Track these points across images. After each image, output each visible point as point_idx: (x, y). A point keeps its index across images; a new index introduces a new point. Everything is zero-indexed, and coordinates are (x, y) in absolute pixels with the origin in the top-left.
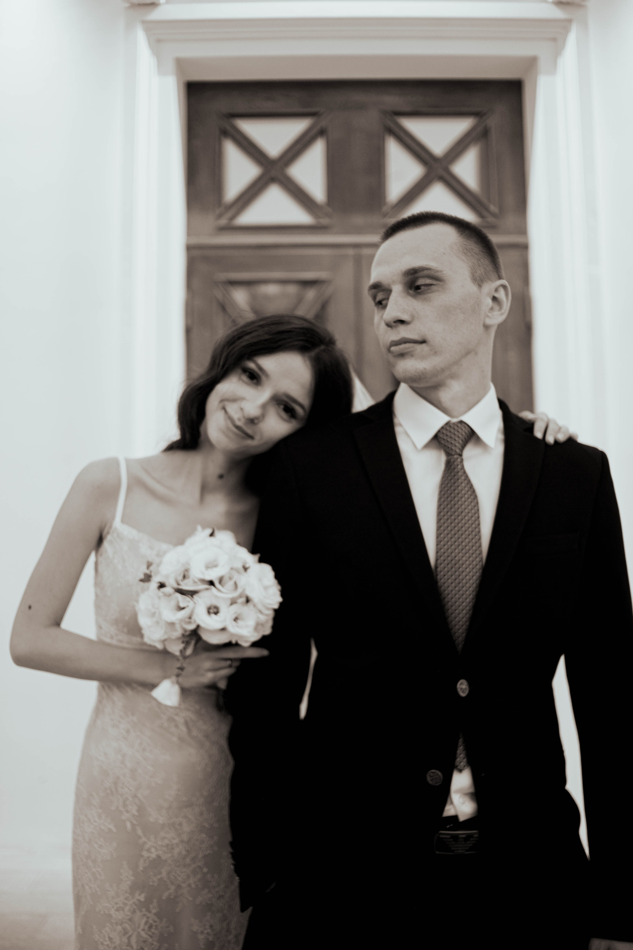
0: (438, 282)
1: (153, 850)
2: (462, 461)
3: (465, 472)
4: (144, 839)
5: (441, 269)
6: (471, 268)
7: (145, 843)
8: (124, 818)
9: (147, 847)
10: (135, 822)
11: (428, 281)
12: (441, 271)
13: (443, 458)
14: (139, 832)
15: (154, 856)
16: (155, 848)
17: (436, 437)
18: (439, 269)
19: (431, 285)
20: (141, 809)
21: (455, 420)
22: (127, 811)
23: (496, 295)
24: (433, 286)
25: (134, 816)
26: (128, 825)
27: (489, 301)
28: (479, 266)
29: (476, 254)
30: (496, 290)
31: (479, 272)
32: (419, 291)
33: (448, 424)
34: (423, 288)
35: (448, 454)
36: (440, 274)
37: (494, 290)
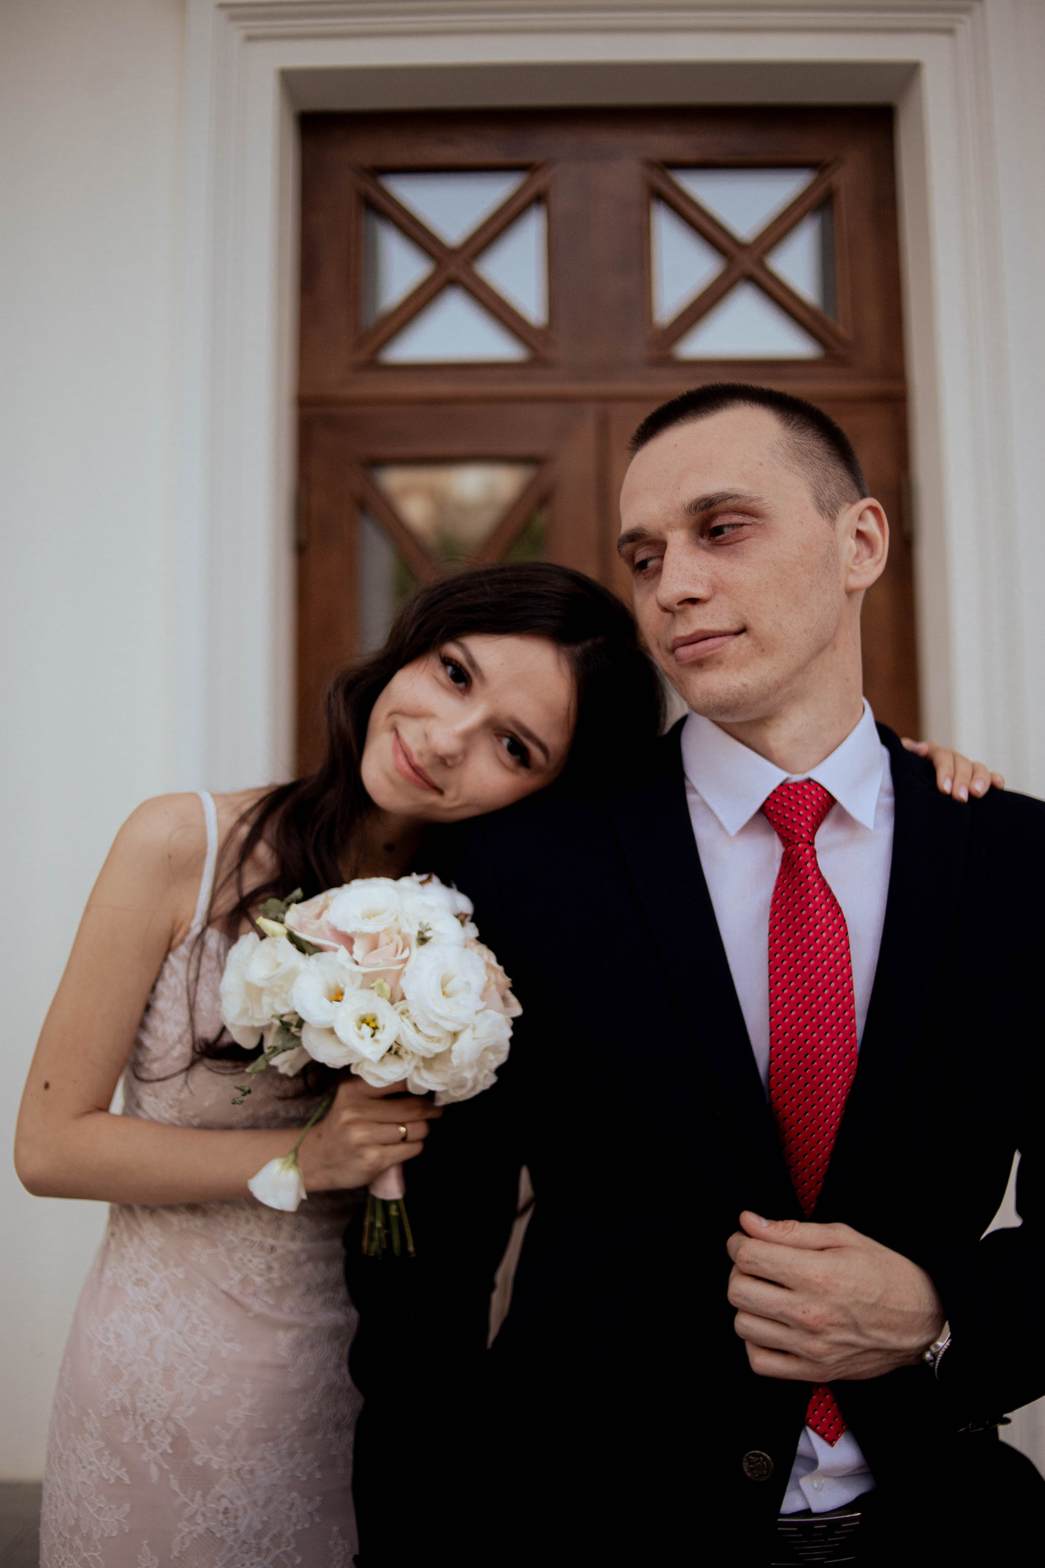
0: (755, 520)
1: (199, 1519)
2: (814, 853)
3: (819, 875)
4: (183, 1498)
5: (758, 495)
6: (814, 487)
7: (185, 1505)
8: (144, 1457)
9: (187, 1512)
10: (166, 1467)
11: (736, 519)
12: (759, 499)
13: (778, 849)
14: (175, 1484)
15: (201, 1530)
16: (204, 1515)
17: (763, 810)
18: (754, 495)
19: (742, 525)
20: (180, 1441)
21: (797, 778)
22: (153, 1446)
23: (863, 527)
24: (745, 527)
25: (164, 1454)
26: (154, 1471)
27: (851, 544)
28: (827, 481)
29: (820, 459)
30: (861, 518)
31: (827, 493)
32: (719, 537)
33: (783, 786)
34: (726, 530)
35: (786, 841)
36: (756, 504)
37: (857, 518)
